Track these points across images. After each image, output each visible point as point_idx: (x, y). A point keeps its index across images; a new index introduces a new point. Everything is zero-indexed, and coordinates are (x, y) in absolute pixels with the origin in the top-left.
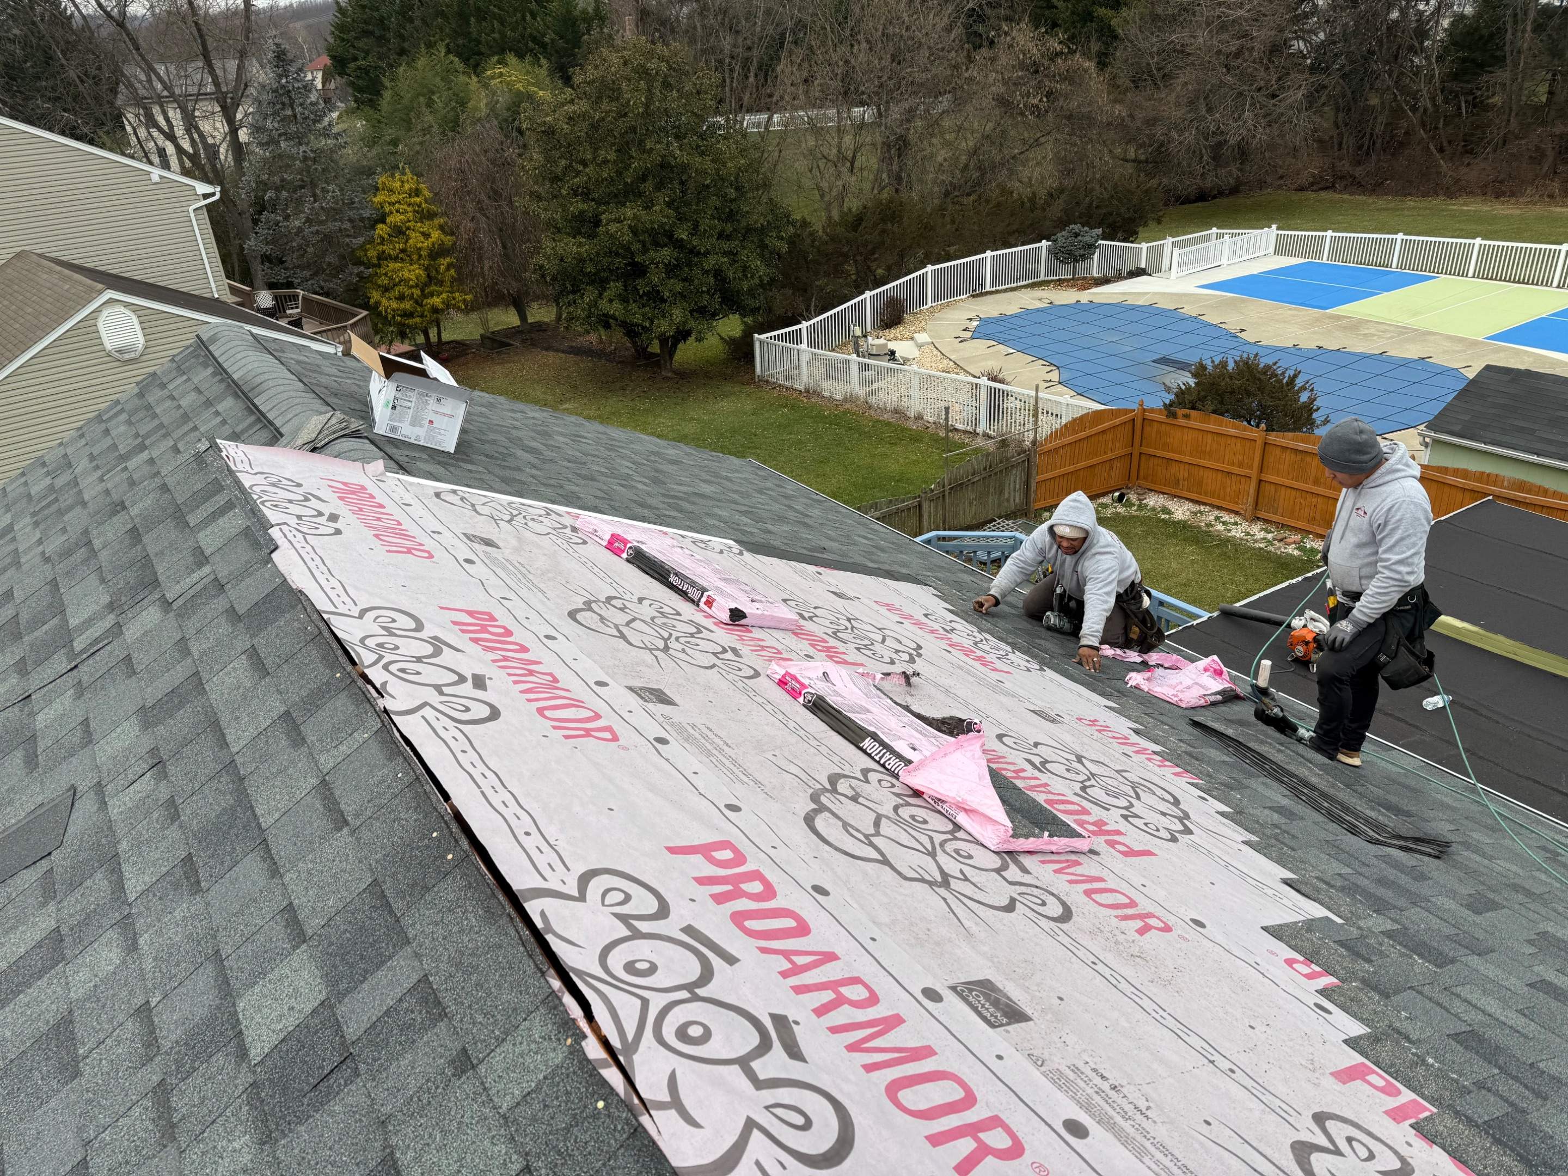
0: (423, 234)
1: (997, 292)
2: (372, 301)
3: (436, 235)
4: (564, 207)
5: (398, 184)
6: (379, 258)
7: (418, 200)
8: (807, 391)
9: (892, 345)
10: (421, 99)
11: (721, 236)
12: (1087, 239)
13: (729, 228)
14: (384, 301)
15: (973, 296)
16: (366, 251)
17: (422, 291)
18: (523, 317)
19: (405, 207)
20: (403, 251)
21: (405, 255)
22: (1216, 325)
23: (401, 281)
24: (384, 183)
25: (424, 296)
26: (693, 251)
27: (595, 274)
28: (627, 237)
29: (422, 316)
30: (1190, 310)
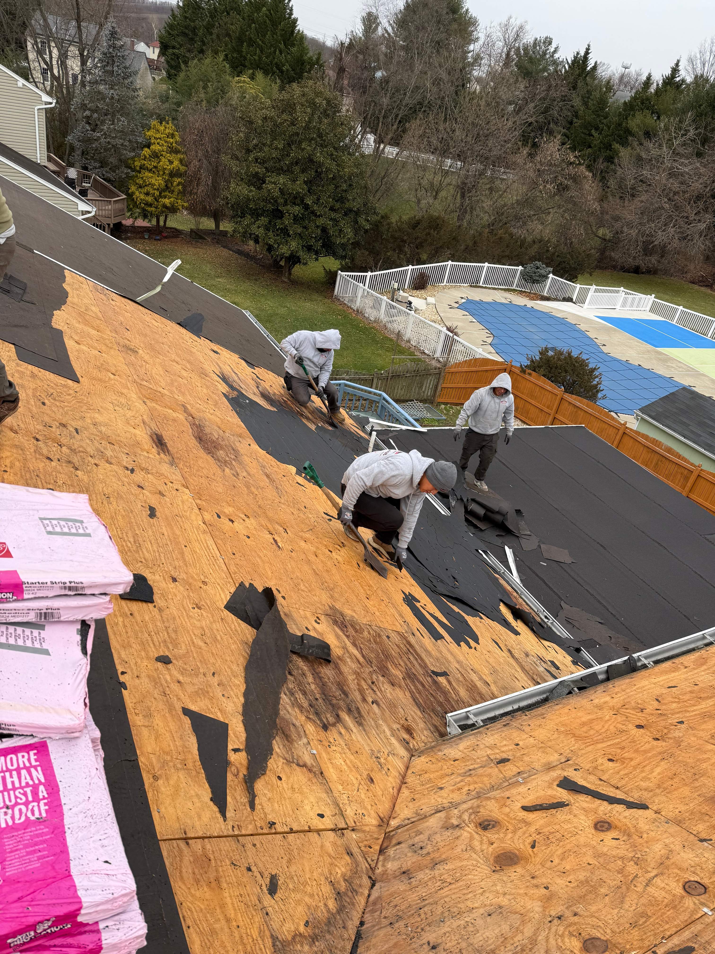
0: (169, 161)
1: (486, 288)
2: (130, 191)
3: (176, 163)
4: (248, 167)
5: (162, 128)
6: (141, 168)
7: (171, 140)
8: (358, 311)
9: (411, 299)
10: (201, 83)
11: (332, 209)
12: (542, 272)
13: (338, 205)
14: (137, 193)
15: (471, 286)
16: (134, 161)
17: (160, 193)
18: (217, 226)
19: (163, 142)
20: (155, 167)
21: (154, 170)
22: (592, 339)
23: (150, 184)
24: (155, 125)
25: (160, 196)
26: (313, 212)
27: (254, 210)
28: (277, 194)
29: (156, 208)
30: (583, 327)
